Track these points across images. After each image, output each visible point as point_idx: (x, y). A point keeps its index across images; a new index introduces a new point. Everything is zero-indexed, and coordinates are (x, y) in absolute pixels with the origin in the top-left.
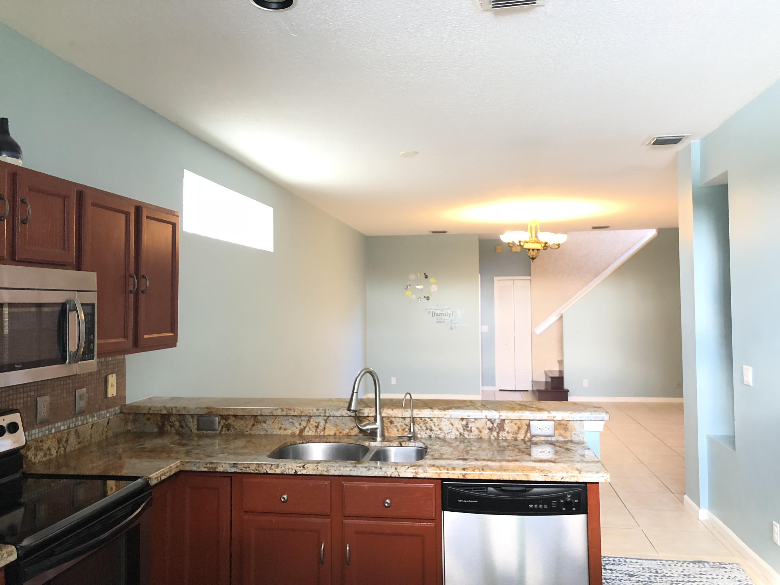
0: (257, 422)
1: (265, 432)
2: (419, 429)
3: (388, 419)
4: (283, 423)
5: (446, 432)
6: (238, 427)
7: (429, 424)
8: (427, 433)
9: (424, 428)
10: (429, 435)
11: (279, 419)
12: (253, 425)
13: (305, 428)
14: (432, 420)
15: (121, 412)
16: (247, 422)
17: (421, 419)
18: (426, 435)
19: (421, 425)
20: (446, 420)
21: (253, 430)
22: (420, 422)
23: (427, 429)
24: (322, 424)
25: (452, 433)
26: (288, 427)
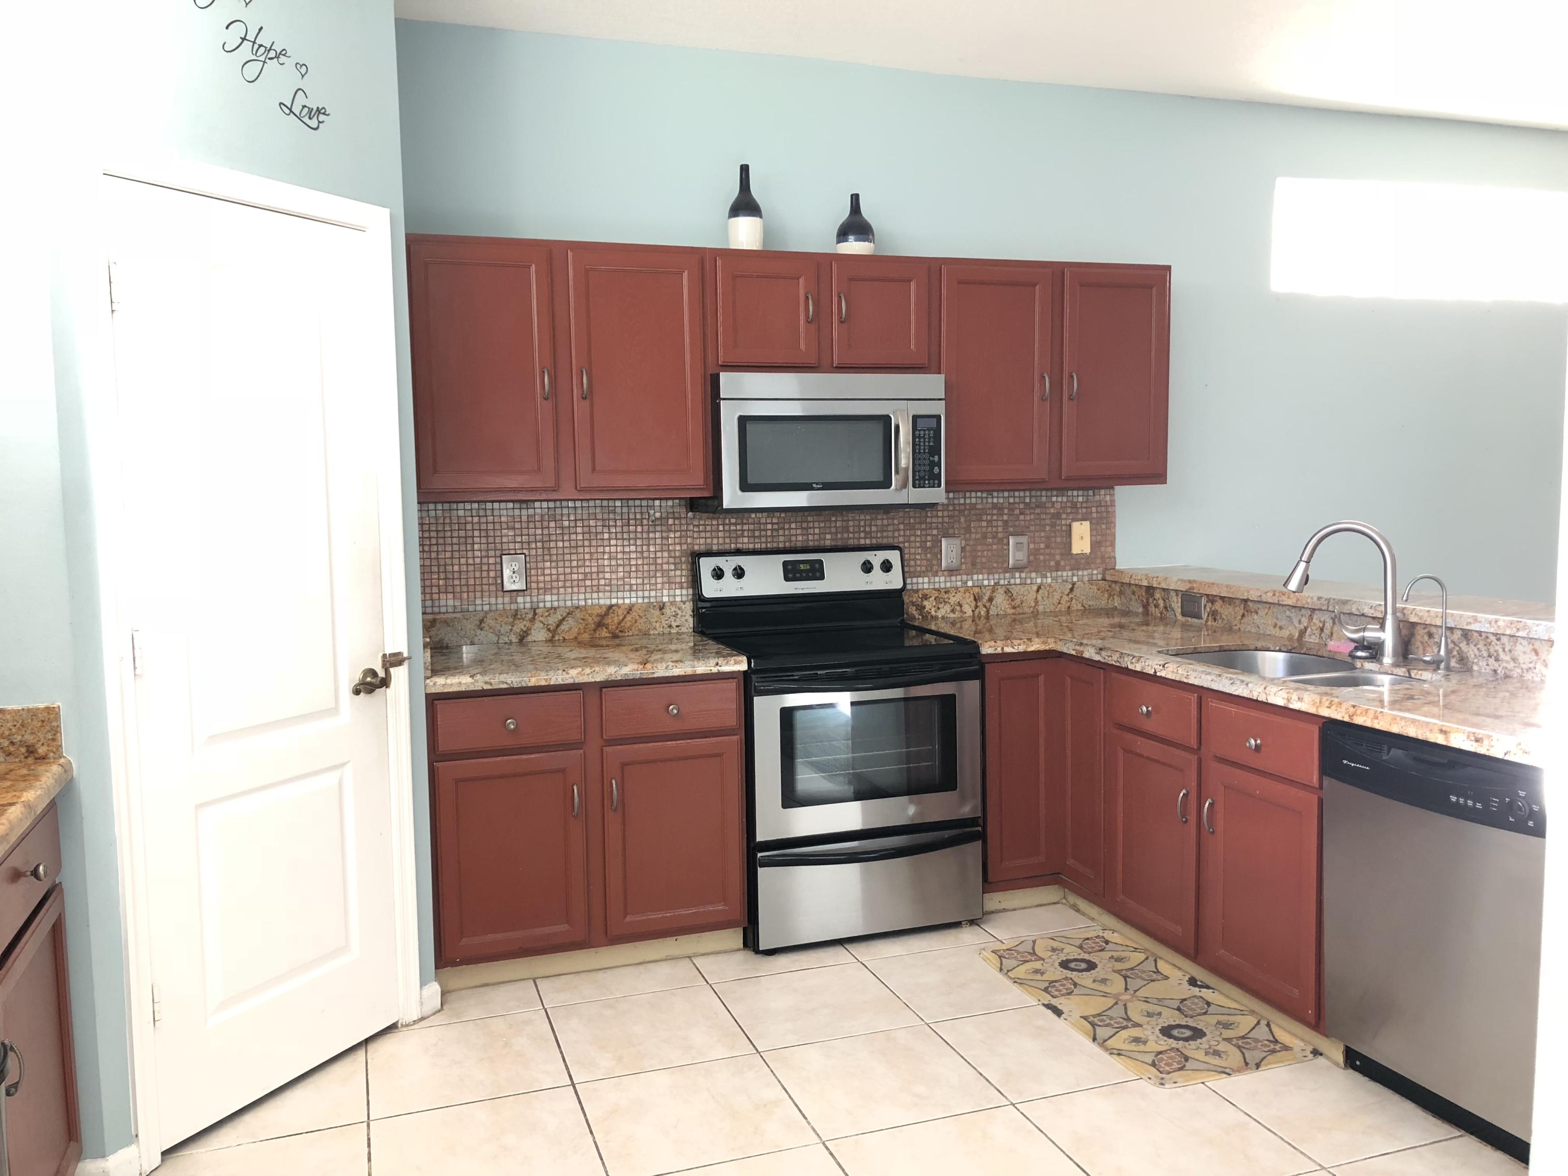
0: (1247, 611)
1: (1257, 629)
2: (1475, 655)
3: (1424, 629)
4: (1279, 617)
5: (1525, 666)
6: (1226, 616)
7: (1493, 646)
8: (1490, 663)
9: (1485, 654)
10: (1493, 668)
11: (1274, 610)
12: (1243, 616)
13: (1306, 629)
14: (1498, 639)
15: (1104, 579)
16: (1237, 608)
17: (1481, 636)
18: (1487, 667)
19: (1480, 646)
20: (1525, 642)
21: (1244, 623)
22: (1478, 641)
23: (1490, 656)
24: (1328, 625)
25: (1534, 671)
26: (1285, 625)
